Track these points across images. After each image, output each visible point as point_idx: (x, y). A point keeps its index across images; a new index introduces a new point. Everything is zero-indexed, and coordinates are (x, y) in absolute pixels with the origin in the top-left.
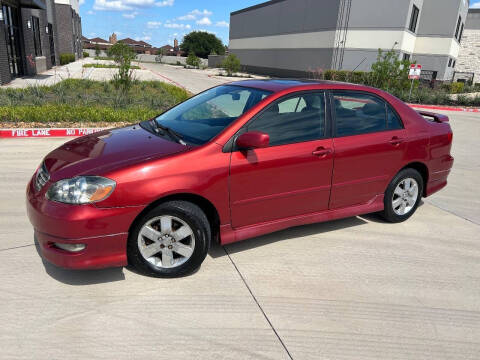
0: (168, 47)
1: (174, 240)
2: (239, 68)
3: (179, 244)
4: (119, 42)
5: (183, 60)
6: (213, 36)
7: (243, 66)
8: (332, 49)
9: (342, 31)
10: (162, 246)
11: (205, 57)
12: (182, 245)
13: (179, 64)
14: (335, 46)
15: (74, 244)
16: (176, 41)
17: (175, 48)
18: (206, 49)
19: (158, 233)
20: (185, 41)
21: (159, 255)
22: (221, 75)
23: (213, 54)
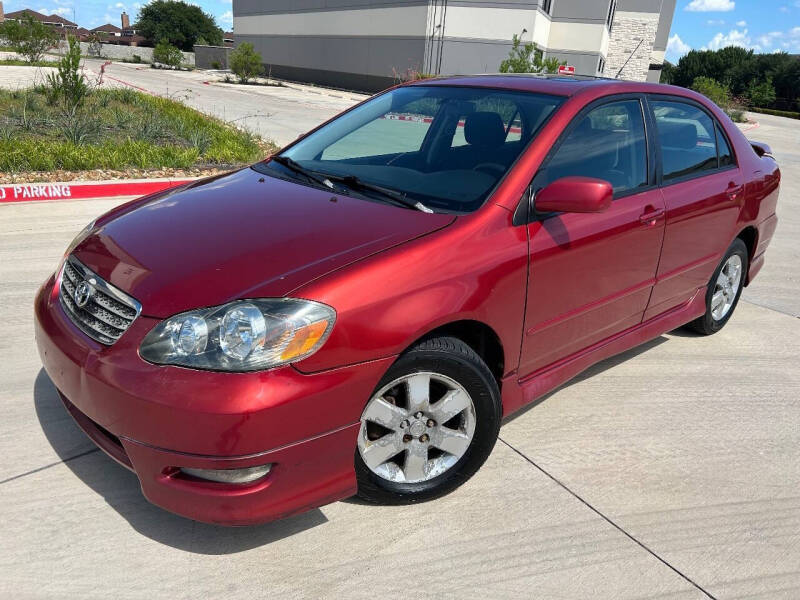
0: (110, 28)
1: (432, 421)
2: (262, 69)
3: (443, 429)
4: (7, 16)
5: (146, 53)
6: (197, 10)
7: (267, 66)
8: (423, 39)
9: (439, 8)
10: (408, 438)
11: (188, 47)
12: (449, 431)
13: (137, 60)
14: (429, 33)
15: (246, 467)
16: (124, 17)
17: (126, 31)
18: (187, 35)
19: (402, 412)
20: (144, 18)
21: (399, 460)
22: (227, 81)
23: (201, 44)
